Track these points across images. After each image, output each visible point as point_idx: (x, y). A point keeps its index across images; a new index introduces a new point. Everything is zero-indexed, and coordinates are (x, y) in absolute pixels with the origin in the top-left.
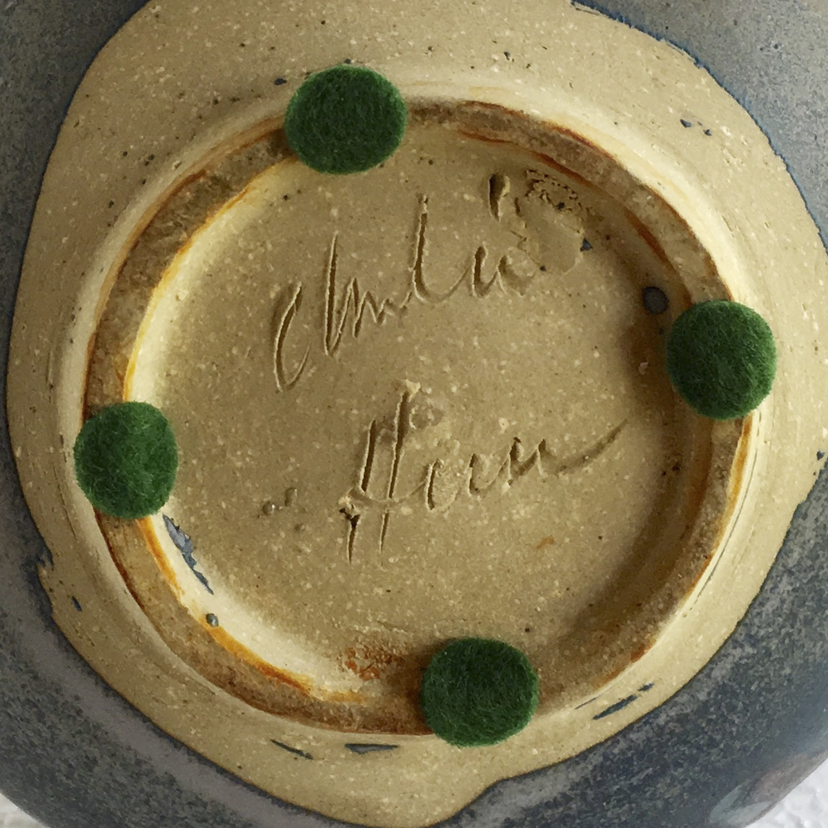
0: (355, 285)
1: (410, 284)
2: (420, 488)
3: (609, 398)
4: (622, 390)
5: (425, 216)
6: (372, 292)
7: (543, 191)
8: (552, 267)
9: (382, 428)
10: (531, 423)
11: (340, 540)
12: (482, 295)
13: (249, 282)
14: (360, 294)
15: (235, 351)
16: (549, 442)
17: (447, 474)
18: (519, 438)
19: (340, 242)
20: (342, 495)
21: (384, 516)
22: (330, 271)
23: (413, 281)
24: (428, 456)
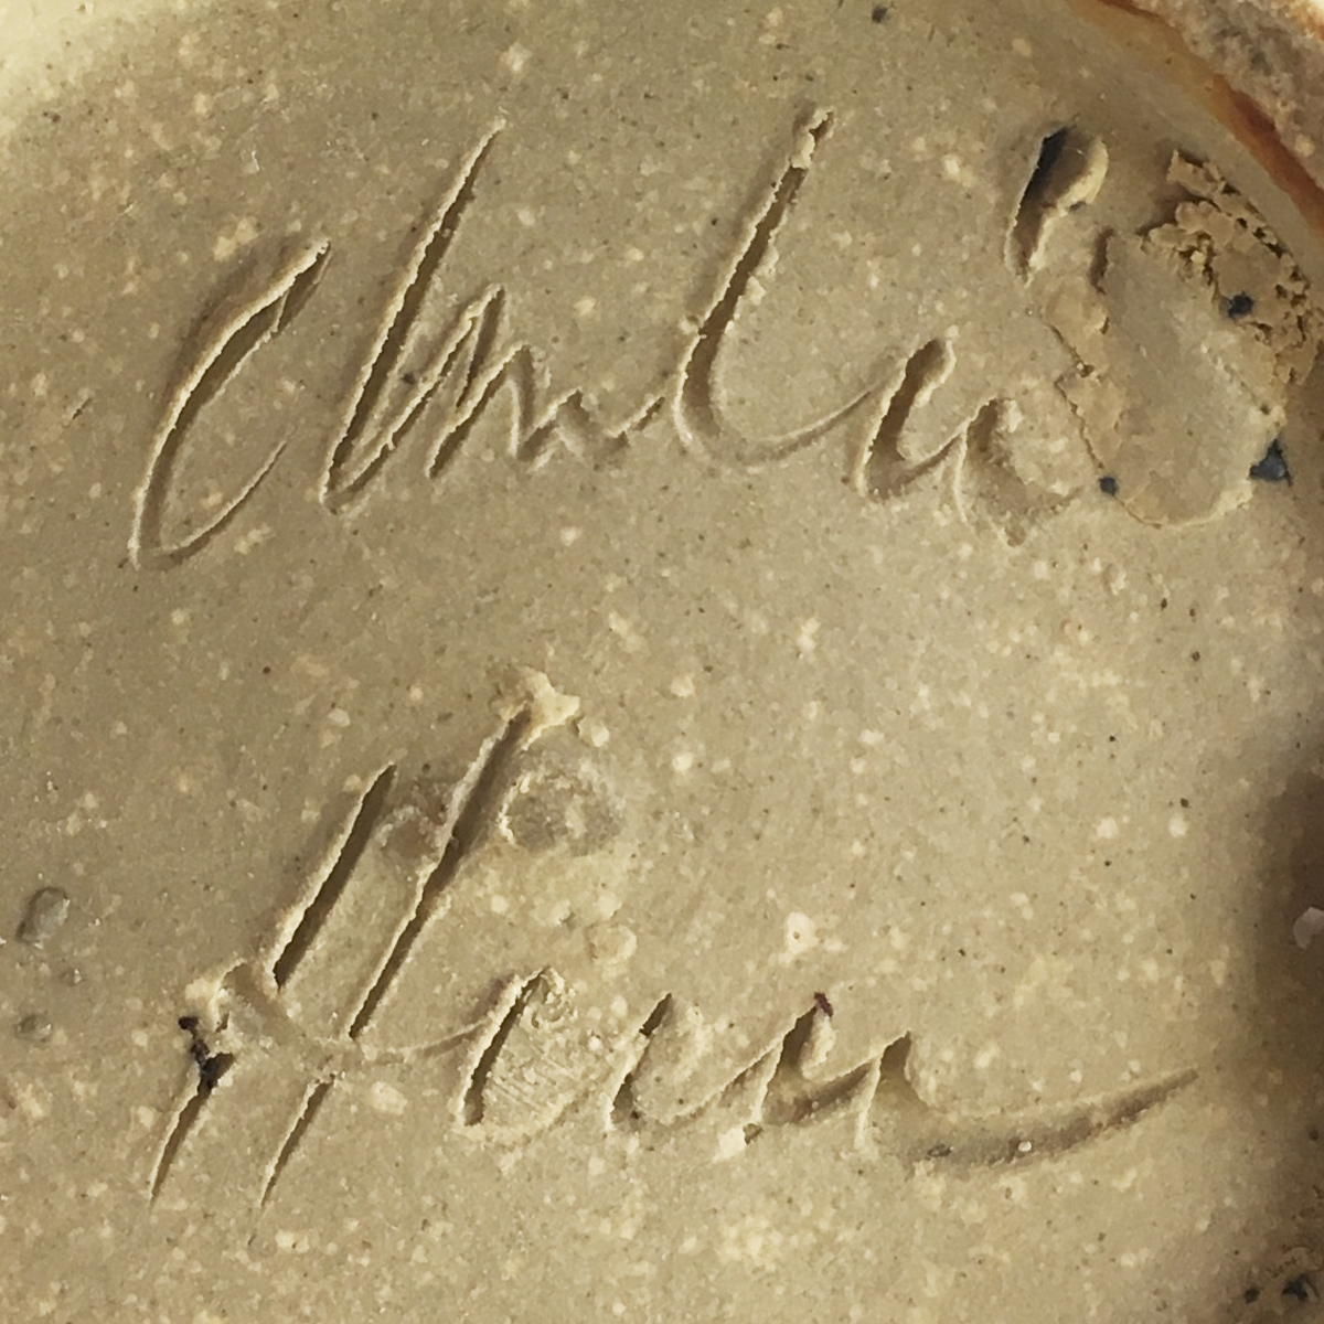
0: (494, 310)
1: (666, 373)
2: (458, 1040)
3: (1166, 983)
4: (1218, 970)
5: (796, 175)
6: (537, 353)
7: (1202, 236)
8: (1141, 490)
9: (407, 801)
10: (889, 966)
11: (147, 1117)
12: (884, 496)
13: (165, 182)
14: (497, 345)
15: (40, 384)
16: (922, 1049)
17: (560, 1030)
18: (832, 999)
19: (498, 157)
20: (203, 968)
21: (310, 1091)
22: (430, 238)
23: (682, 367)
24: (521, 947)
